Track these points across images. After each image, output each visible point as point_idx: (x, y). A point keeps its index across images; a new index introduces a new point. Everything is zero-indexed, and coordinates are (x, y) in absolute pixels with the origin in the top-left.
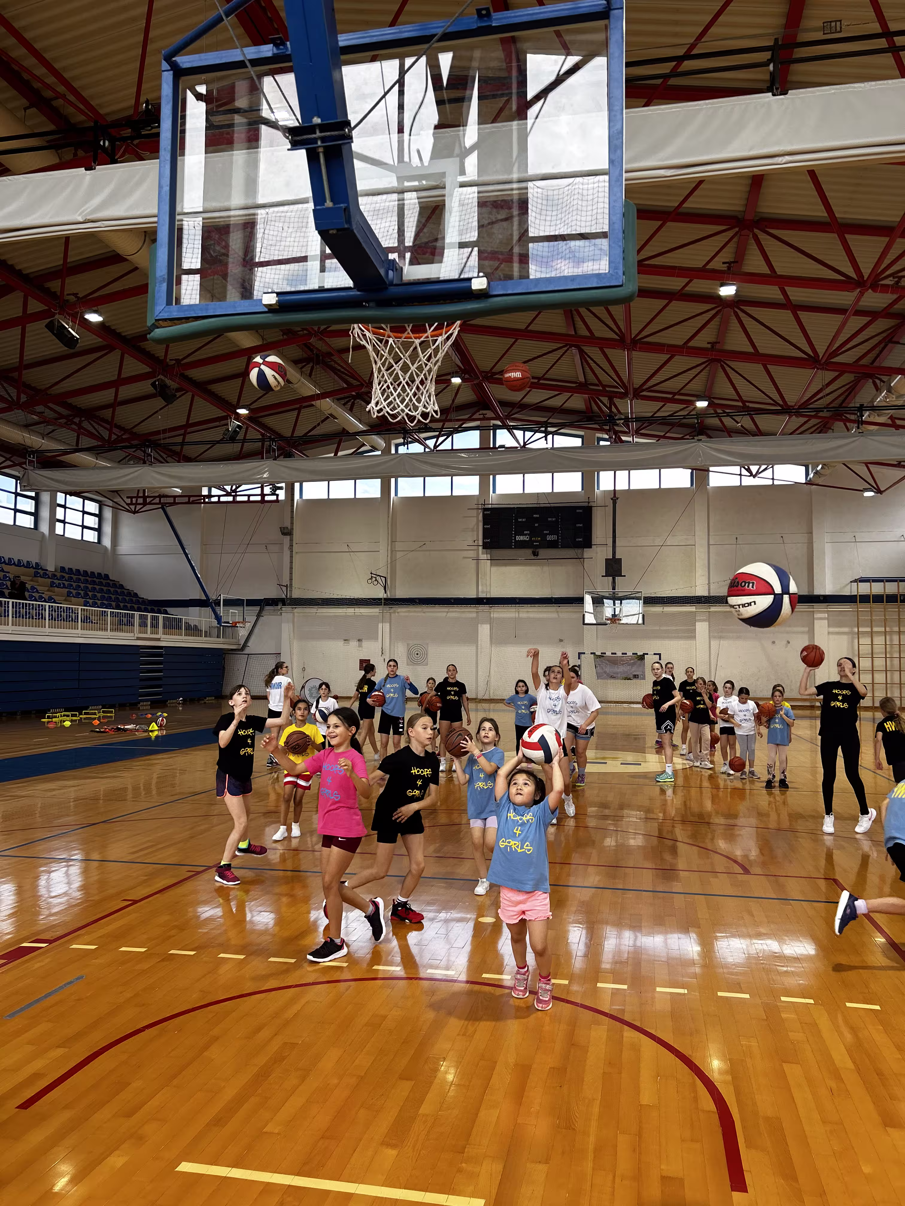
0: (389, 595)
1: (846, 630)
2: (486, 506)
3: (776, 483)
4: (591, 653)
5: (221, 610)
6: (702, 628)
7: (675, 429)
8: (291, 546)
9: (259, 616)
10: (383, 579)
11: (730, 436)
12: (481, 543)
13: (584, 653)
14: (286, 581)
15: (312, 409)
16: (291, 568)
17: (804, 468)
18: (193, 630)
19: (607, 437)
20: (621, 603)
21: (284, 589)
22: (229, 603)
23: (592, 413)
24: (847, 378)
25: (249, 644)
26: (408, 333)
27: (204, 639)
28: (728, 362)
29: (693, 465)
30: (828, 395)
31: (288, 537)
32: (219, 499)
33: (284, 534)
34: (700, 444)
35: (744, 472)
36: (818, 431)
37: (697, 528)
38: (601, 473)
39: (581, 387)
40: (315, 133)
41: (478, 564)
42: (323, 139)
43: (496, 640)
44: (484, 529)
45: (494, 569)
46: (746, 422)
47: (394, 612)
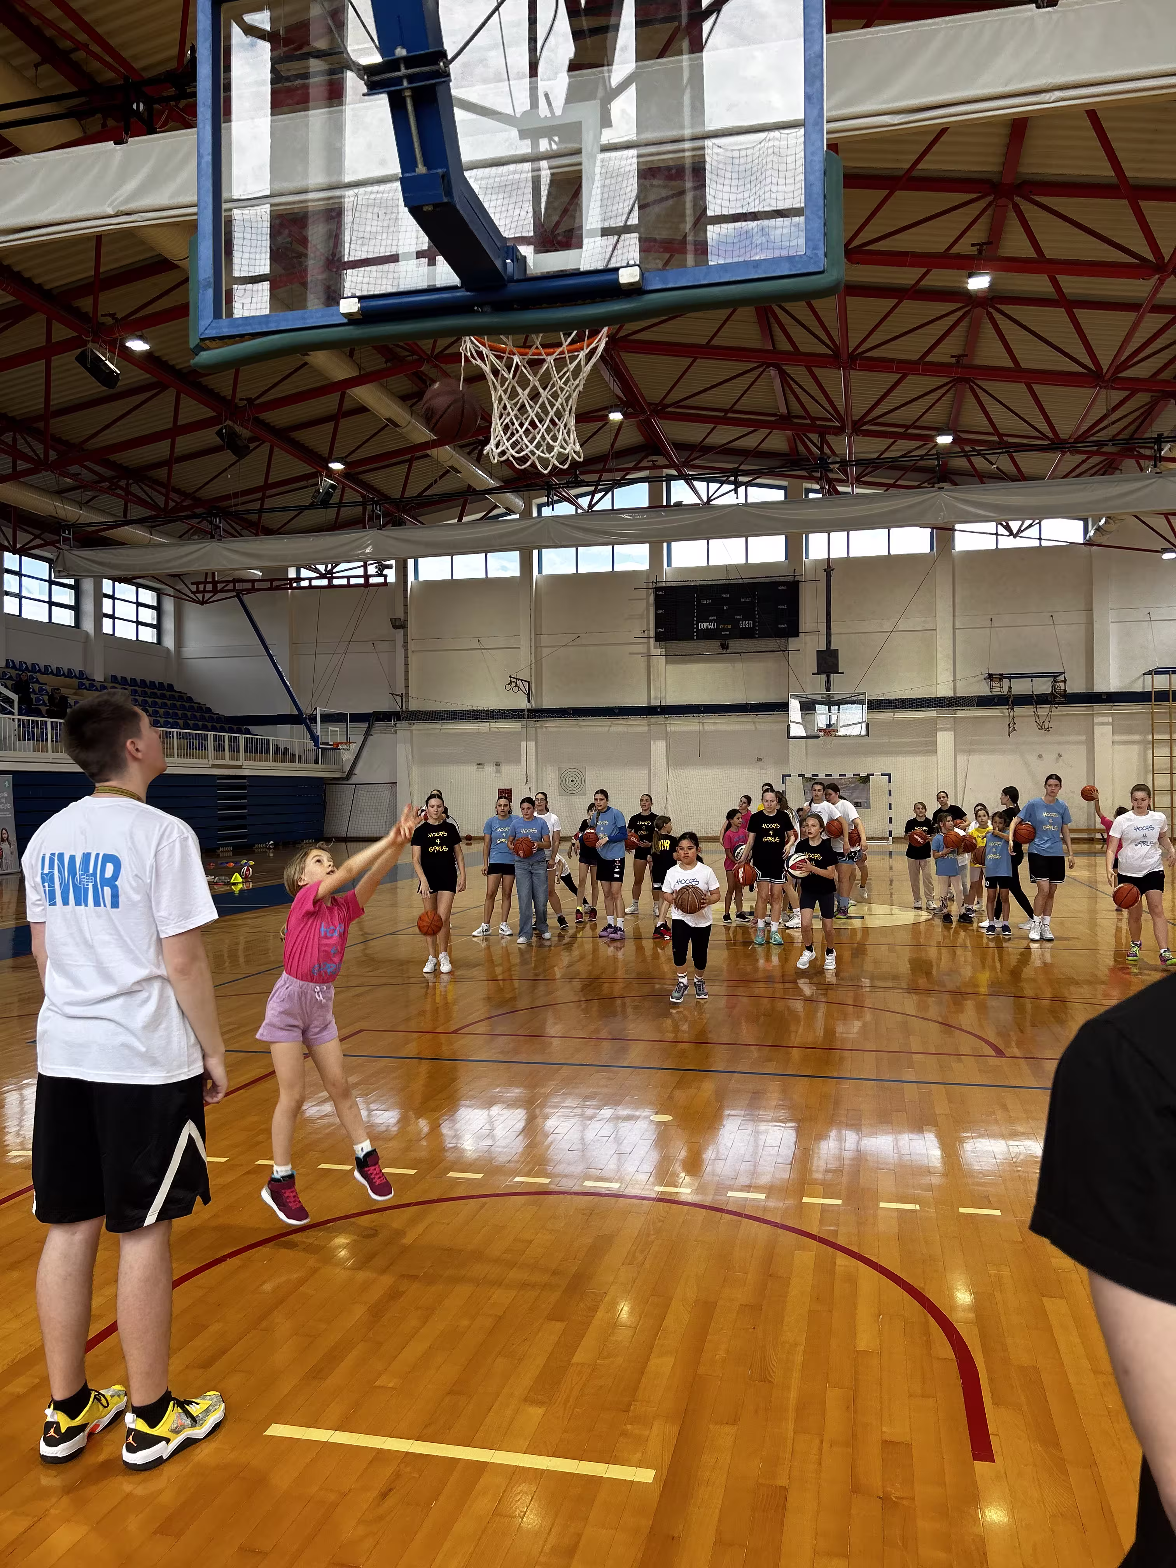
0: (534, 705)
1: (1136, 737)
2: (659, 585)
3: (1044, 543)
4: (799, 776)
5: (318, 728)
6: (945, 739)
7: (909, 475)
8: (406, 642)
9: (367, 734)
10: (526, 684)
11: (982, 482)
12: (652, 634)
13: (790, 776)
14: (401, 689)
15: (427, 460)
16: (407, 672)
17: (1081, 523)
18: (283, 754)
19: (817, 487)
20: (839, 709)
21: (398, 699)
22: (328, 718)
23: (799, 455)
24: (1142, 398)
25: (357, 771)
26: (537, 348)
27: (297, 765)
28: (979, 383)
29: (932, 522)
30: (1114, 423)
31: (401, 631)
32: (310, 583)
33: (395, 627)
34: (943, 494)
35: (1002, 530)
36: (1101, 472)
37: (940, 606)
38: (811, 536)
39: (783, 421)
40: (399, 70)
41: (649, 662)
42: (411, 78)
43: (675, 760)
44: (656, 615)
45: (670, 667)
46: (1003, 462)
47: (541, 727)
